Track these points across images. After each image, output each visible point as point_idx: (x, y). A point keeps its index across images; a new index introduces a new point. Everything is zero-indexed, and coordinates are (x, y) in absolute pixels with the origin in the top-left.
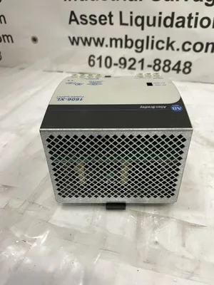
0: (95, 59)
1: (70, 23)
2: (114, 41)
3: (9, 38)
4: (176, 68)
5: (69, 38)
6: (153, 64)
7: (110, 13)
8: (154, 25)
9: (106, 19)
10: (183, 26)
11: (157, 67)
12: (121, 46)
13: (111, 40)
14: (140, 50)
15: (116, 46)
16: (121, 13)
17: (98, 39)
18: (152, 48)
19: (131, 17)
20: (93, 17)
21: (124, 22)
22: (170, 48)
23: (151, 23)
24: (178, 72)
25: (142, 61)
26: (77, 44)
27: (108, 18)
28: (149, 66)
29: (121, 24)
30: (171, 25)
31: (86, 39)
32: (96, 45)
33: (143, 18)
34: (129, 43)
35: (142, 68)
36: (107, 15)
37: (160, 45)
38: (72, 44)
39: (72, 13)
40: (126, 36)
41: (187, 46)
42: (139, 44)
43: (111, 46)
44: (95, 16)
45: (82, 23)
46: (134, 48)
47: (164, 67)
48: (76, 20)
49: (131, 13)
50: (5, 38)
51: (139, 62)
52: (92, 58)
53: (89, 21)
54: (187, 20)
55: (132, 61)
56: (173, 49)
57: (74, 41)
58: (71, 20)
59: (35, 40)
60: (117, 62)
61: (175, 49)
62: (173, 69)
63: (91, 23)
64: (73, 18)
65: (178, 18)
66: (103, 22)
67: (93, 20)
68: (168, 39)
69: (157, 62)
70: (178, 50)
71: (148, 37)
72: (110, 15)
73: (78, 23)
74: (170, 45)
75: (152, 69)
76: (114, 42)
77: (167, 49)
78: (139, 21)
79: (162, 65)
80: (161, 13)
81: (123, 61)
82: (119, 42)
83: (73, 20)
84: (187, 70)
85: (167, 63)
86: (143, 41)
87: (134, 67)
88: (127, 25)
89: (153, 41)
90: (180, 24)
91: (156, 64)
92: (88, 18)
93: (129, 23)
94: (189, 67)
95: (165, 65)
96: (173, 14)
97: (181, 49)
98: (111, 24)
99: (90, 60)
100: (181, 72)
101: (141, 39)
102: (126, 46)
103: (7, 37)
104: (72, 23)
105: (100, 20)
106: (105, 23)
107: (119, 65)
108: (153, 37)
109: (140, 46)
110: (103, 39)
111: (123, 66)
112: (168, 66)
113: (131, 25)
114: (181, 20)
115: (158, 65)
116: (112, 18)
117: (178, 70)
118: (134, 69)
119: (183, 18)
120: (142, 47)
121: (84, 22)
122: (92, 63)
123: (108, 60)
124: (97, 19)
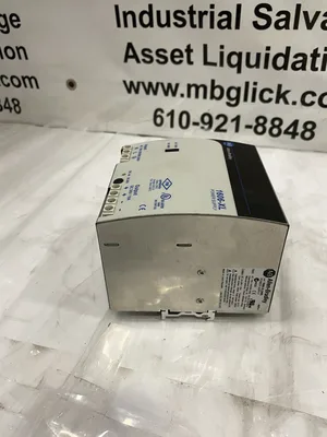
0: (164, 115)
1: (126, 61)
2: (195, 89)
3: (33, 81)
4: (291, 130)
5: (125, 82)
6: (254, 124)
7: (189, 46)
8: (257, 65)
9: (182, 55)
10: (303, 68)
11: (260, 129)
12: (205, 97)
13: (189, 87)
14: (233, 102)
15: (197, 96)
16: (205, 47)
17: (170, 85)
18: (253, 100)
19: (222, 54)
20: (161, 53)
21: (209, 60)
22: (281, 100)
23: (253, 62)
24: (293, 137)
25: (237, 119)
26: (137, 91)
27: (185, 54)
28: (248, 127)
29: (206, 63)
30: (285, 67)
31: (150, 84)
32: (166, 94)
33: (240, 55)
34: (217, 92)
35: (237, 130)
36: (183, 49)
37: (267, 96)
38: (129, 91)
39: (130, 46)
40: (213, 81)
41: (309, 99)
42: (233, 94)
43: (189, 96)
44: (165, 51)
45: (144, 60)
46: (225, 99)
47: (271, 130)
48: (135, 56)
49: (222, 47)
50: (27, 80)
51: (233, 120)
52: (159, 113)
53: (155, 57)
54: (309, 59)
55: (222, 119)
56: (286, 102)
57: (131, 88)
58: (127, 57)
59: (71, 84)
60: (198, 120)
61: (290, 101)
62: (286, 132)
63: (158, 61)
64: (130, 53)
65: (296, 56)
66: (177, 60)
67: (162, 57)
68: (280, 86)
69: (261, 121)
70: (294, 103)
71: (247, 84)
72: (189, 50)
73: (138, 61)
74: (281, 96)
75: (252, 130)
76: (193, 89)
77: (277, 102)
78: (234, 60)
79: (268, 125)
80: (268, 48)
81: (206, 119)
82: (201, 90)
83: (131, 57)
84: (308, 134)
85: (277, 123)
86: (238, 90)
87: (223, 128)
88: (215, 64)
89: (255, 90)
90: (298, 65)
91: (259, 124)
92: (153, 55)
93: (218, 62)
94: (311, 130)
95: (274, 126)
96: (288, 49)
97: (299, 102)
98: (190, 62)
99: (155, 116)
100: (298, 137)
101: (237, 86)
102: (212, 97)
103: (30, 79)
104: (129, 60)
105: (173, 56)
106: (181, 62)
107: (201, 125)
108: (255, 84)
109: (235, 96)
110: (177, 85)
111: (206, 127)
112: (278, 127)
113: (222, 65)
114: (300, 58)
115: (263, 125)
116: (192, 54)
117: (294, 134)
118: (225, 131)
119: (304, 55)
120: (238, 98)
121: (148, 59)
122: (159, 120)
123: (185, 116)
124: (168, 55)
